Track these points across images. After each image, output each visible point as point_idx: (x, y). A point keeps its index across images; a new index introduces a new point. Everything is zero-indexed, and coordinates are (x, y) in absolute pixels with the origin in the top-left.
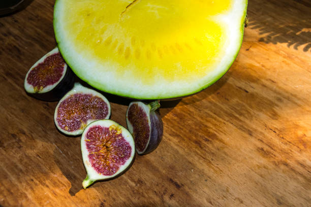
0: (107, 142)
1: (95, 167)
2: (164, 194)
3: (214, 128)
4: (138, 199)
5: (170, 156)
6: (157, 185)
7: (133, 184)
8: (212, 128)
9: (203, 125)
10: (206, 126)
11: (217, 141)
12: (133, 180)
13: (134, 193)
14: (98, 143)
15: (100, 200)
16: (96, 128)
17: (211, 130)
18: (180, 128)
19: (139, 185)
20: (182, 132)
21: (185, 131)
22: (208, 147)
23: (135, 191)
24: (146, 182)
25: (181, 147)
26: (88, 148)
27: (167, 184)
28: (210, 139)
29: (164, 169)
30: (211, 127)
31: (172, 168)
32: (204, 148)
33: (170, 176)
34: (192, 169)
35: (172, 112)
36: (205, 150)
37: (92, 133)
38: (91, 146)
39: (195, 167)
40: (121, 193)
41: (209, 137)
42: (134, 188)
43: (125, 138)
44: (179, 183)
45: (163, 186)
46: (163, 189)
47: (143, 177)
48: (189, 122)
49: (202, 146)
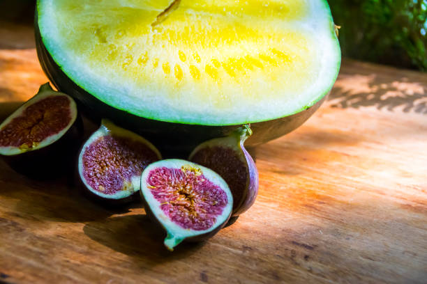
0: (184, 187)
1: (176, 221)
6: (277, 249)
7: (238, 251)
14: (170, 189)
16: (160, 170)
19: (248, 251)
26: (156, 198)
37: (156, 177)
38: (160, 193)
43: (211, 180)
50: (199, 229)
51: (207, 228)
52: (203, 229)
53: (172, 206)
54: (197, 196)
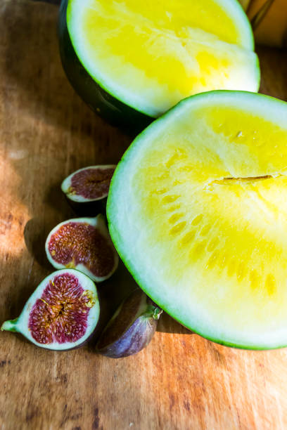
0: (68, 303)
1: (32, 317)
2: (73, 418)
3: (211, 401)
4: (42, 395)
5: (127, 383)
6: (77, 401)
7: (55, 374)
8: (208, 400)
9: (203, 384)
10: (204, 390)
11: (197, 420)
12: (59, 369)
13: (44, 385)
14: (59, 295)
15: (6, 356)
16: (73, 278)
17: (204, 400)
18: (173, 363)
19: (59, 380)
20: (171, 369)
21: (174, 372)
22: (179, 415)
23: (48, 384)
24: (69, 385)
25: (149, 386)
26: (44, 291)
27: (87, 410)
28: (191, 409)
29: (103, 391)
30: (210, 396)
31: (113, 399)
32: (173, 413)
33: (101, 405)
34: (133, 422)
35: (184, 338)
36: (172, 416)
37: (63, 280)
38: (50, 292)
39: (139, 422)
40: (33, 370)
41: (195, 405)
42: (51, 378)
43: (88, 317)
44: (101, 422)
45: (81, 409)
46: (78, 412)
47: (73, 378)
48: (190, 366)
49: (174, 408)
50: (34, 337)
51: (39, 342)
52: (37, 340)
53: (43, 307)
54: (65, 317)
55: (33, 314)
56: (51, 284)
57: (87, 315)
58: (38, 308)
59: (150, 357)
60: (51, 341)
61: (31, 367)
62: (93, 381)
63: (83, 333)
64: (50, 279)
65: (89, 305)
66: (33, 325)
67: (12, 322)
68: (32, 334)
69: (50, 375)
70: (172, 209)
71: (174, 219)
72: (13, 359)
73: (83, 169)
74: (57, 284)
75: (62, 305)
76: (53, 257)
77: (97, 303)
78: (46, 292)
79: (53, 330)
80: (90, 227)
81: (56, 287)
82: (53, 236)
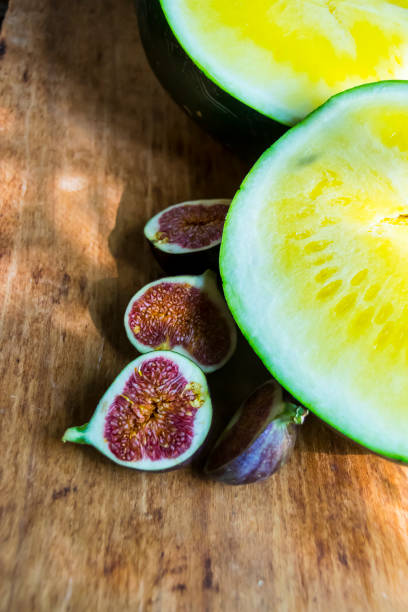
0: (163, 402)
1: (109, 422)
2: (173, 571)
3: (379, 553)
4: (125, 538)
5: (252, 523)
6: (178, 548)
7: (144, 508)
8: (374, 548)
9: (366, 528)
10: (368, 537)
11: (359, 582)
12: (150, 501)
13: (129, 523)
14: (150, 390)
15: (70, 481)
16: (170, 364)
17: (369, 551)
18: (319, 496)
19: (150, 517)
20: (317, 505)
21: (322, 510)
22: (332, 572)
23: (135, 522)
24: (166, 525)
25: (285, 528)
26: (127, 384)
27: (194, 561)
28: (350, 563)
29: (217, 533)
30: (377, 546)
31: (232, 545)
32: (323, 569)
33: (214, 554)
34: (264, 579)
35: (335, 459)
36: (320, 573)
37: (156, 367)
38: (135, 385)
39: (272, 580)
40: (111, 501)
41: (354, 558)
42: (138, 514)
43: (195, 422)
44: (216, 577)
45: (185, 558)
46: (180, 563)
47: (171, 513)
48: (346, 501)
49: (324, 561)
50: (113, 451)
51: (122, 459)
52: (117, 455)
53: (126, 407)
54: (160, 421)
55: (111, 418)
56: (137, 374)
57: (193, 418)
58: (118, 409)
59: (285, 486)
60: (139, 456)
61: (108, 497)
62: (202, 520)
63: (188, 443)
64: (134, 367)
65: (196, 404)
66: (110, 434)
67: (79, 430)
68: (110, 447)
69: (136, 508)
70: (320, 262)
71: (323, 276)
72: (80, 485)
73: (177, 206)
74: (145, 373)
75: (154, 404)
76: (136, 336)
77: (208, 401)
78: (130, 385)
79: (142, 441)
80: (193, 290)
81: (145, 377)
82: (135, 304)
